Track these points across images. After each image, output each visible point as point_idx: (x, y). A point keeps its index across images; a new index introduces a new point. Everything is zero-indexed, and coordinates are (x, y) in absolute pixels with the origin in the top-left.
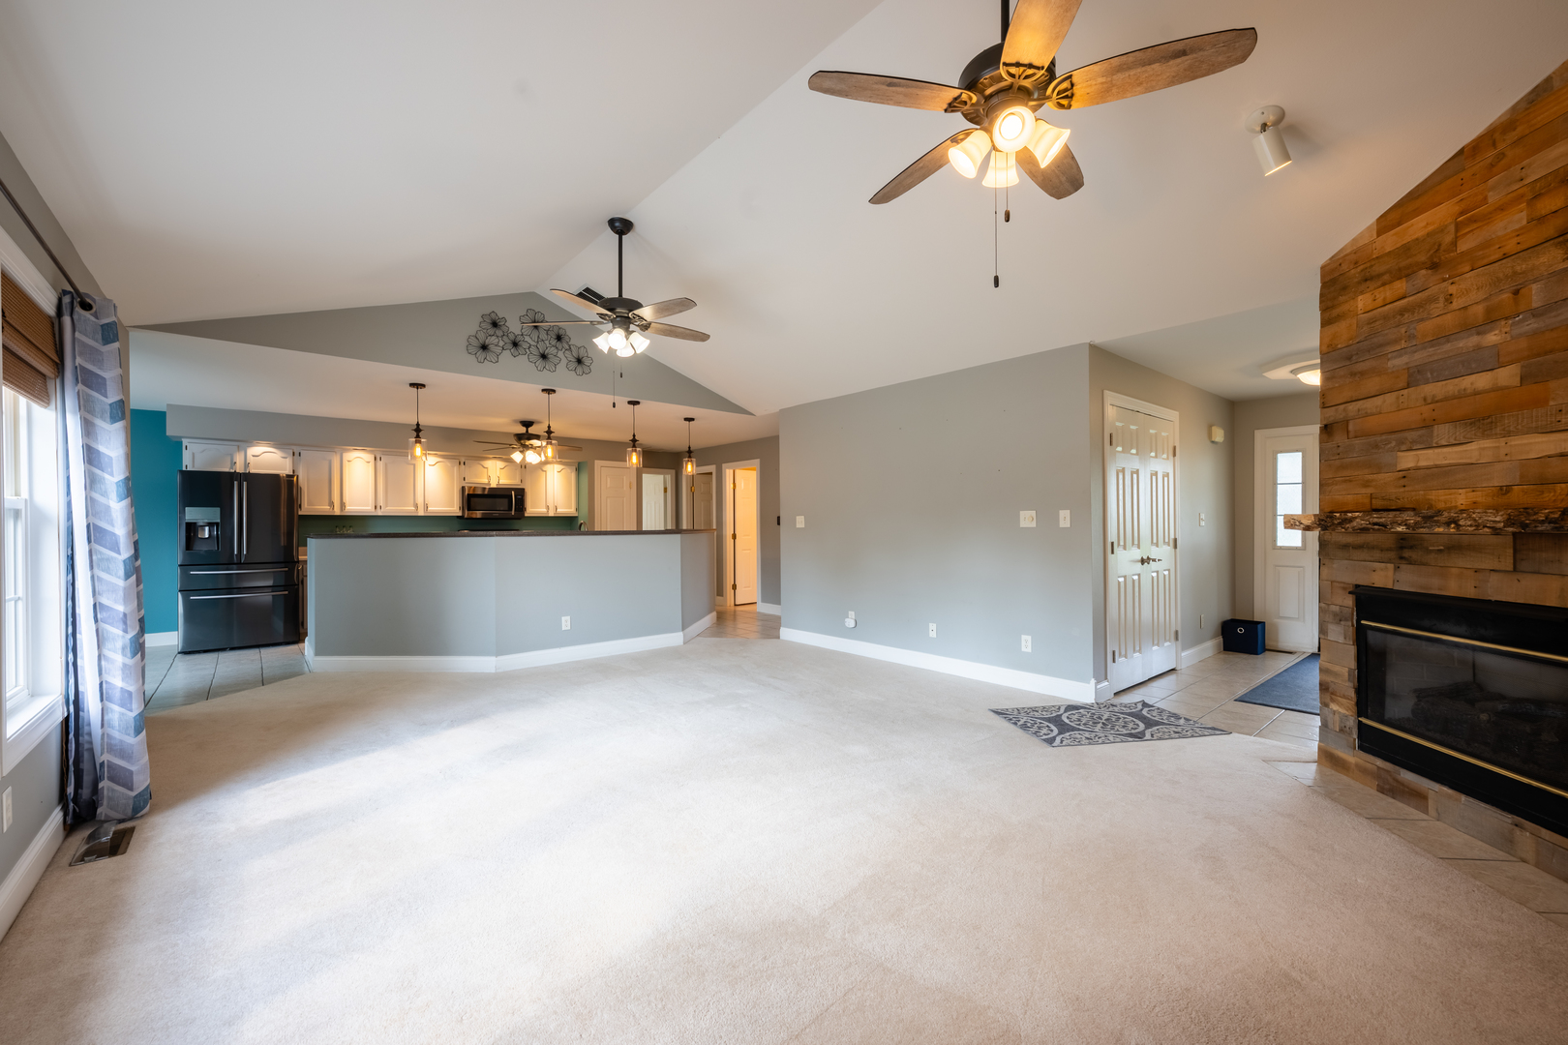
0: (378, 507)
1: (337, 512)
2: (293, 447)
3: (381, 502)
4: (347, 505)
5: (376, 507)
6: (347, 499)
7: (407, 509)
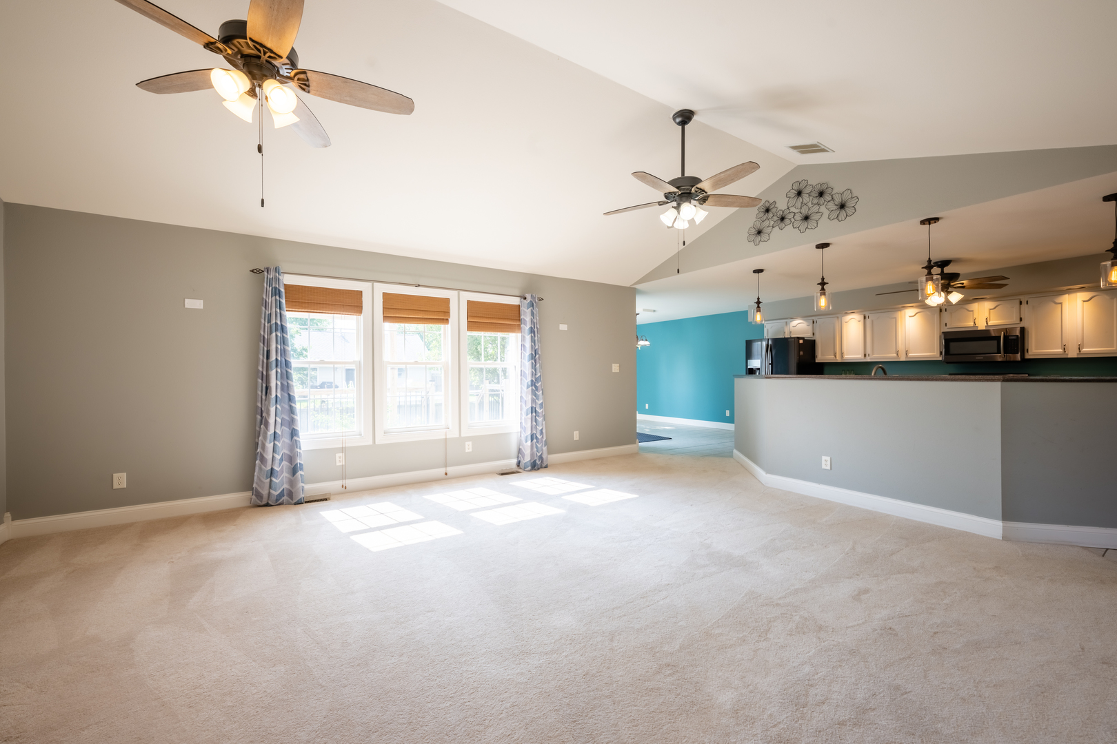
0: (867, 355)
1: (839, 360)
2: (813, 318)
3: (869, 351)
4: (845, 353)
5: (865, 355)
6: (845, 349)
7: (890, 356)
